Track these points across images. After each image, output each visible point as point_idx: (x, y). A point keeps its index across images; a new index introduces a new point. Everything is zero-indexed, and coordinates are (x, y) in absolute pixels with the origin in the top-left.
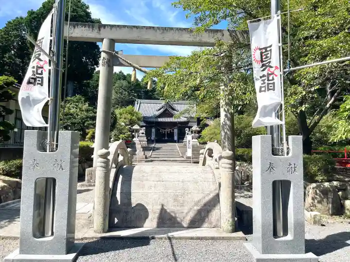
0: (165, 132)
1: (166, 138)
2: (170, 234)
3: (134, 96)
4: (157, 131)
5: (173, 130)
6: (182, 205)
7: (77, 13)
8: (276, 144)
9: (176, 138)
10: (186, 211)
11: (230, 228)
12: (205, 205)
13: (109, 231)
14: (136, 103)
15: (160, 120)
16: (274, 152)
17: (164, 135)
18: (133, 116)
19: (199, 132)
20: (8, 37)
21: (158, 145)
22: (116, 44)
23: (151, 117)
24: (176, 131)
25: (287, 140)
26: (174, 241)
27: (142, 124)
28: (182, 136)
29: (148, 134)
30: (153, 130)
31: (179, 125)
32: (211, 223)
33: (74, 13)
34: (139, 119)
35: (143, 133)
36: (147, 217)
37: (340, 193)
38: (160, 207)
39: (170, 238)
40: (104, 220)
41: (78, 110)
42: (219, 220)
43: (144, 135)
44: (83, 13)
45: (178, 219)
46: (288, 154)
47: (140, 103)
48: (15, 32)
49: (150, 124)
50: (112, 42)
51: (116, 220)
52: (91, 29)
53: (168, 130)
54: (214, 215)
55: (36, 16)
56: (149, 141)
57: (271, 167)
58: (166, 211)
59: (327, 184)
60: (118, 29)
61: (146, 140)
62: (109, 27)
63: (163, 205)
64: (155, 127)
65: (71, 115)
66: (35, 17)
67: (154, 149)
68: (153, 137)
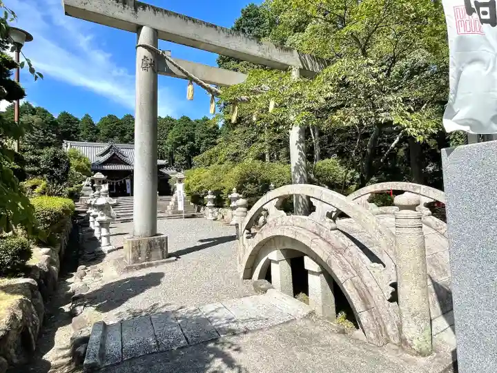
0: (113, 183)
1: (115, 191)
5: (124, 181)
9: (128, 190)
14: (65, 145)
15: (107, 168)
18: (81, 161)
23: (93, 165)
24: (129, 182)
47: (70, 146)
52: (121, 6)
53: (118, 181)
60: (166, 15)
62: (152, 10)
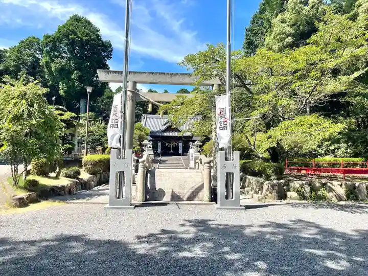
0: (170, 145)
1: (172, 152)
2: (177, 202)
3: (139, 110)
4: (163, 145)
5: (178, 144)
6: (184, 189)
7: (90, 37)
8: (228, 155)
9: (180, 151)
10: (185, 192)
11: (208, 199)
12: (196, 189)
13: (145, 201)
14: (143, 117)
15: (166, 134)
16: (226, 159)
17: (169, 149)
18: (142, 131)
19: (201, 146)
20: (21, 56)
21: (164, 158)
22: (137, 84)
23: (157, 132)
24: (180, 145)
25: (233, 154)
26: (179, 205)
27: (150, 138)
28: (186, 150)
29: (155, 148)
30: (159, 144)
31: (183, 139)
32: (199, 198)
33: (87, 37)
34: (147, 135)
35: (150, 147)
36: (164, 195)
37: (285, 187)
38: (171, 190)
39: (177, 204)
40: (143, 195)
41: (97, 127)
42: (203, 197)
43: (151, 149)
44: (95, 37)
45: (181, 197)
46: (233, 160)
47: (147, 118)
48: (27, 51)
49: (156, 138)
50: (135, 83)
51: (148, 197)
53: (173, 144)
54: (200, 194)
55: (51, 39)
56: (156, 155)
57: (224, 166)
58: (174, 193)
59: (275, 182)
61: (153, 153)
63: (173, 190)
64: (160, 141)
65: (92, 132)
66: (51, 41)
67: (160, 162)
68: (159, 151)
